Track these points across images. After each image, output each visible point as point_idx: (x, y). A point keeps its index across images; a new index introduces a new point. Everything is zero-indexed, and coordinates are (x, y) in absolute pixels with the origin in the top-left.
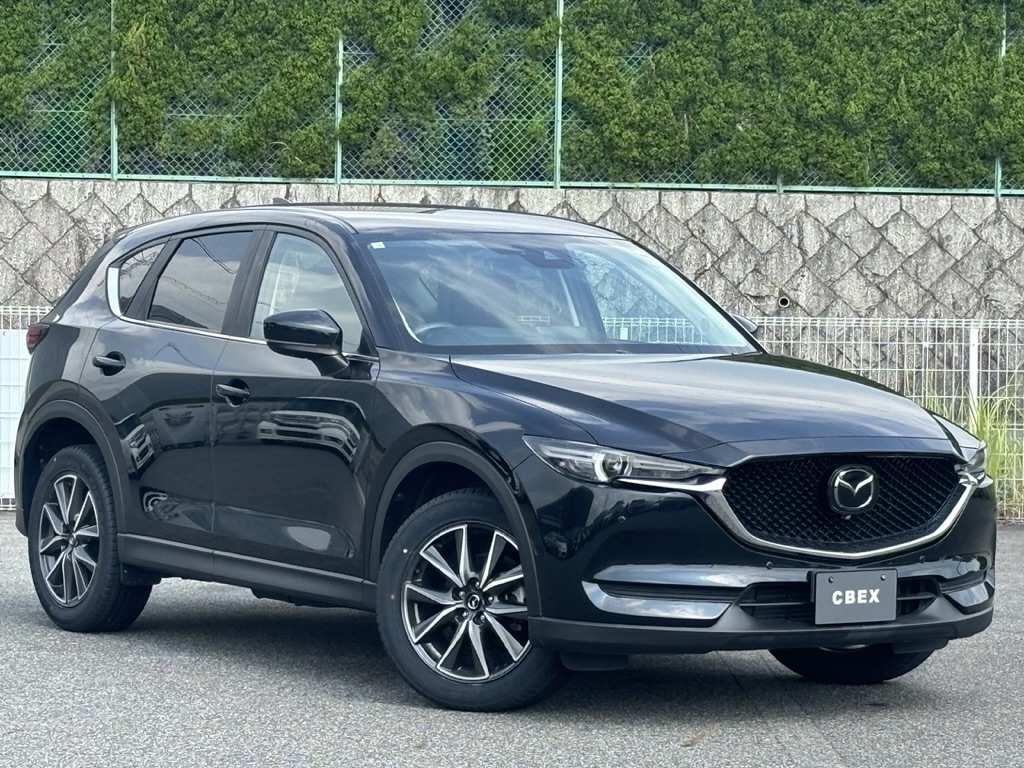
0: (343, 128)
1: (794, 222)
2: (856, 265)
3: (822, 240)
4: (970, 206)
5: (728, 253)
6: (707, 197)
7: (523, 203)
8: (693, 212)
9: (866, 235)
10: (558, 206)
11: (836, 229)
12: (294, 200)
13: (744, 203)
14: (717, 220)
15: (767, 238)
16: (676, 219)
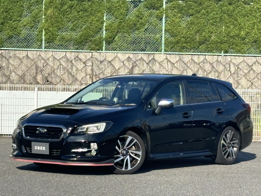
0: (105, 37)
1: (228, 64)
2: (244, 76)
3: (235, 69)
5: (210, 72)
6: (205, 57)
7: (155, 58)
8: (201, 61)
9: (247, 67)
10: (165, 59)
11: (239, 66)
12: (94, 57)
13: (214, 58)
14: (207, 63)
15: (221, 68)
16: (196, 63)
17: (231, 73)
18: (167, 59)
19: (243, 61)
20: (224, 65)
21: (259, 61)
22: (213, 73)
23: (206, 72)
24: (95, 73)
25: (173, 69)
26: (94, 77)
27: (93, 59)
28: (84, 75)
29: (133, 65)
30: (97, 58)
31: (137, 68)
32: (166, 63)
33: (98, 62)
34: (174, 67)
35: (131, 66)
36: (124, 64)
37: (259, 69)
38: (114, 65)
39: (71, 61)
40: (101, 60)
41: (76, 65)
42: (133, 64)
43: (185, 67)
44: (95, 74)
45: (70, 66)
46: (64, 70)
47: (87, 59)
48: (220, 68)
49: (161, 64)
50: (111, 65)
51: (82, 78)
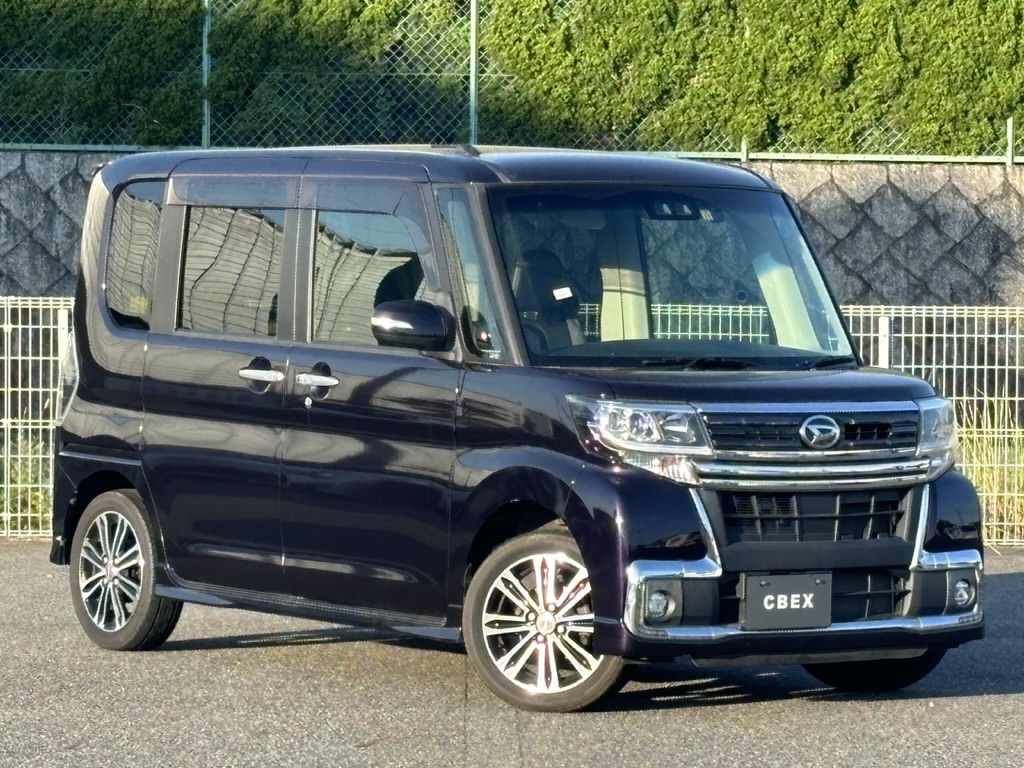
0: (211, 85)
2: (832, 250)
4: (973, 177)
19: (826, 184)
21: (898, 185)
37: (899, 222)
39: (47, 196)
41: (66, 211)
45: (41, 216)
46: (15, 235)
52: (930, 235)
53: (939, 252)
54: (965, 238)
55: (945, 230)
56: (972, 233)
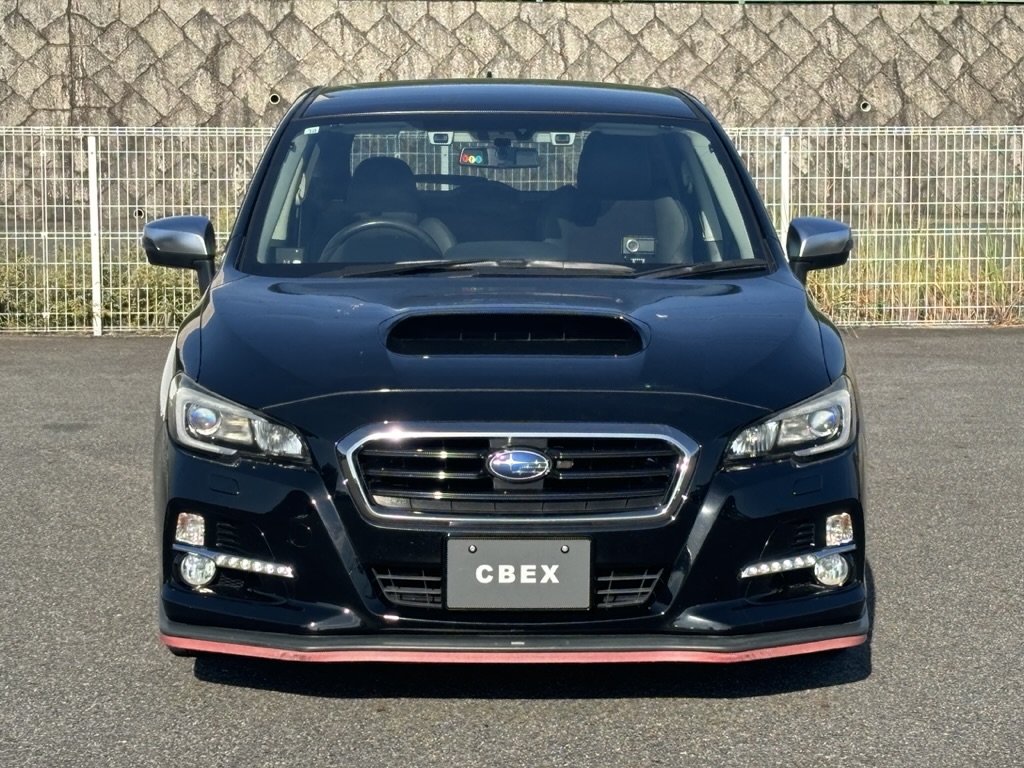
1: (556, 30)
2: (614, 70)
3: (582, 46)
4: (719, 13)
5: (494, 61)
6: (473, 7)
7: (297, 13)
8: (460, 21)
9: (624, 42)
10: (332, 16)
11: (594, 37)
12: (76, 12)
13: (508, 11)
14: (483, 29)
15: (531, 46)
16: (444, 29)
17: (568, 65)
18: (339, 15)
19: (607, 19)
20: (543, 36)
21: (663, 19)
22: (502, 64)
23: (479, 61)
24: (83, 70)
25: (360, 51)
26: (77, 85)
27: (73, 21)
28: (40, 77)
29: (219, 39)
30: (87, 16)
31: (233, 50)
32: (337, 30)
33: (91, 30)
34: (365, 46)
35: (211, 44)
36: (185, 37)
37: (664, 48)
38: (149, 39)
40: (101, 23)
41: (10, 43)
42: (217, 35)
43: (404, 45)
44: (81, 75)
47: (51, 21)
48: (529, 45)
49: (319, 34)
50: (141, 43)
51: (36, 90)
52: (687, 58)
53: (695, 72)
54: (716, 60)
55: (699, 55)
56: (719, 57)
